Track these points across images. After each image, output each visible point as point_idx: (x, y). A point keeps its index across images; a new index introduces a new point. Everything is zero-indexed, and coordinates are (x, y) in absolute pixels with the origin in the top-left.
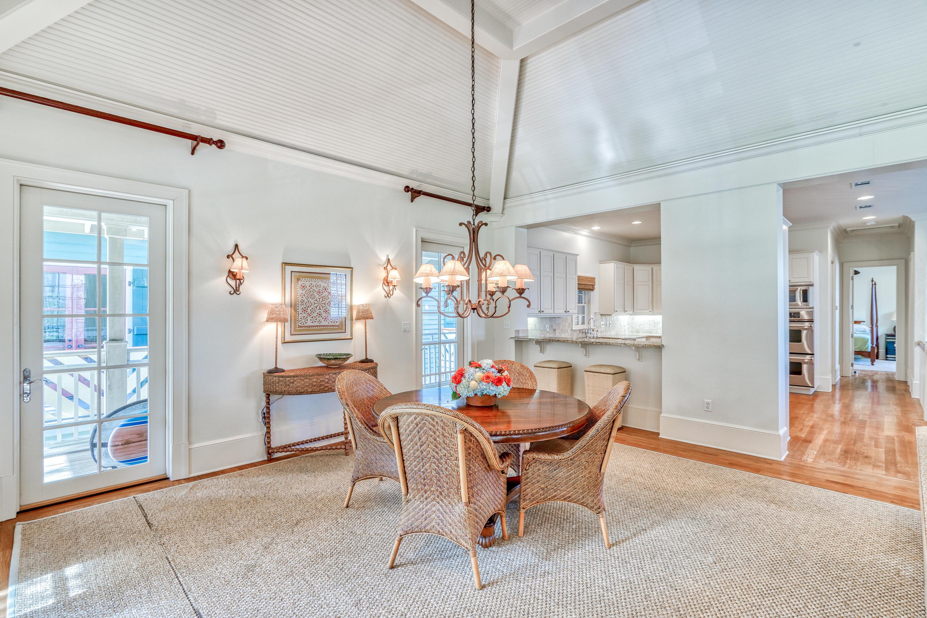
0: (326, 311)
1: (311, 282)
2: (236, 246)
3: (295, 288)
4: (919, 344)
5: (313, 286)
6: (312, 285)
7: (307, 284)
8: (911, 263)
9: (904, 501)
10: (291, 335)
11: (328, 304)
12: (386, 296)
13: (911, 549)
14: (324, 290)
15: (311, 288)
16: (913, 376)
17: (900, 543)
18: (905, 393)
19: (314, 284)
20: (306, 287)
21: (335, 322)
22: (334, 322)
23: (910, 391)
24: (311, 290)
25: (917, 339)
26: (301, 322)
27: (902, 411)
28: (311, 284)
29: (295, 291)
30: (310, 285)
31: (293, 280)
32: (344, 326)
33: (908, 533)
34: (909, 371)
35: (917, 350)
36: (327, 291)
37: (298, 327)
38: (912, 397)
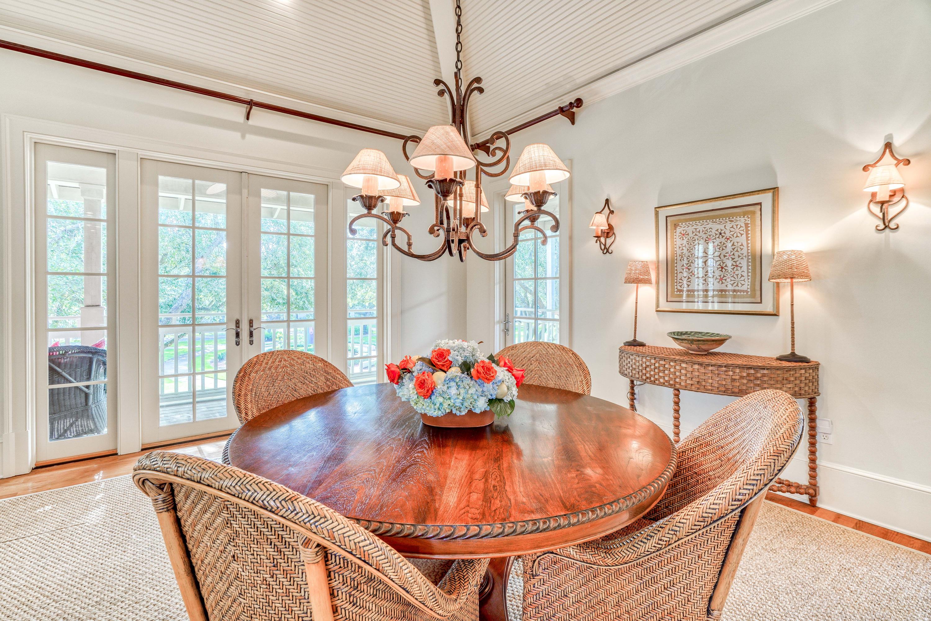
0: (722, 268)
1: (695, 227)
2: (607, 201)
3: (672, 238)
5: (699, 232)
6: (698, 230)
7: (690, 230)
10: (667, 301)
11: (725, 256)
12: (882, 226)
14: (717, 236)
15: (696, 235)
19: (700, 228)
20: (688, 234)
21: (740, 285)
22: (737, 285)
24: (696, 237)
26: (680, 284)
28: (696, 229)
29: (672, 242)
30: (694, 231)
31: (669, 227)
32: (758, 293)
36: (723, 237)
37: (677, 292)
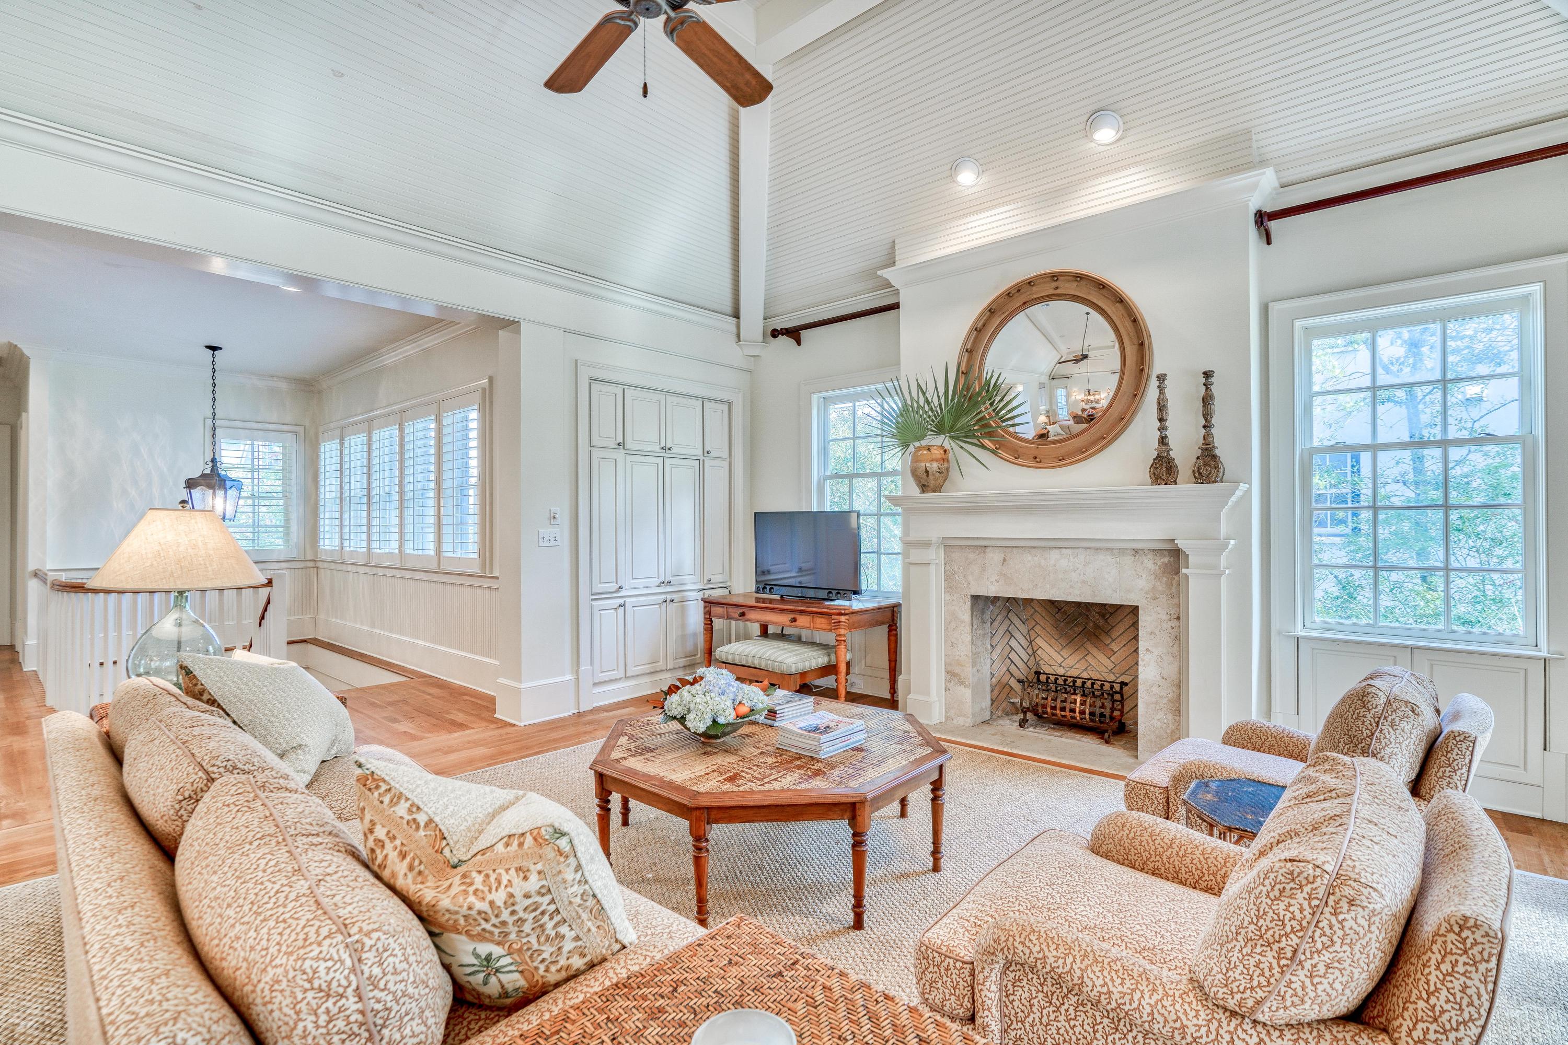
4: (36, 574)
8: (22, 434)
9: (17, 871)
13: (35, 963)
16: (26, 633)
17: (12, 965)
18: (11, 666)
23: (21, 660)
25: (32, 566)
27: (6, 699)
33: (28, 933)
34: (18, 624)
35: (33, 586)
38: (25, 670)
